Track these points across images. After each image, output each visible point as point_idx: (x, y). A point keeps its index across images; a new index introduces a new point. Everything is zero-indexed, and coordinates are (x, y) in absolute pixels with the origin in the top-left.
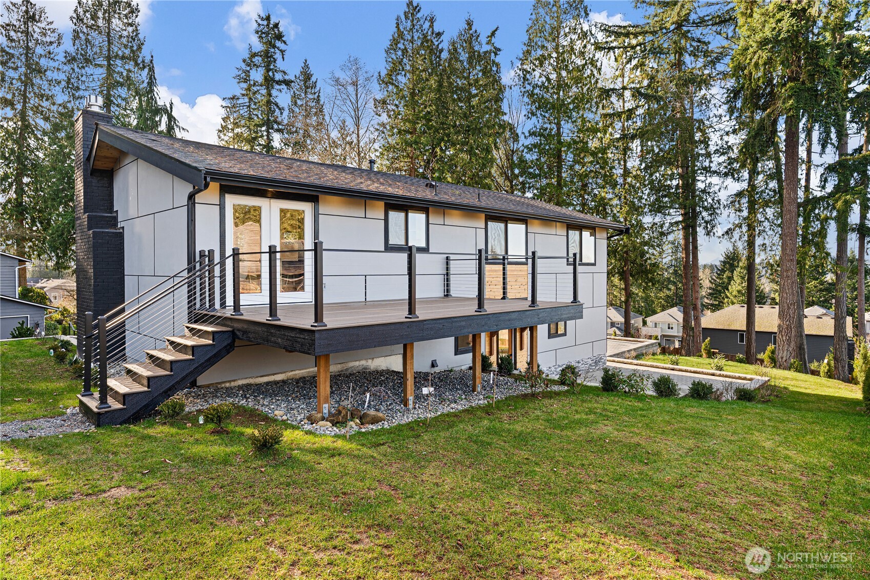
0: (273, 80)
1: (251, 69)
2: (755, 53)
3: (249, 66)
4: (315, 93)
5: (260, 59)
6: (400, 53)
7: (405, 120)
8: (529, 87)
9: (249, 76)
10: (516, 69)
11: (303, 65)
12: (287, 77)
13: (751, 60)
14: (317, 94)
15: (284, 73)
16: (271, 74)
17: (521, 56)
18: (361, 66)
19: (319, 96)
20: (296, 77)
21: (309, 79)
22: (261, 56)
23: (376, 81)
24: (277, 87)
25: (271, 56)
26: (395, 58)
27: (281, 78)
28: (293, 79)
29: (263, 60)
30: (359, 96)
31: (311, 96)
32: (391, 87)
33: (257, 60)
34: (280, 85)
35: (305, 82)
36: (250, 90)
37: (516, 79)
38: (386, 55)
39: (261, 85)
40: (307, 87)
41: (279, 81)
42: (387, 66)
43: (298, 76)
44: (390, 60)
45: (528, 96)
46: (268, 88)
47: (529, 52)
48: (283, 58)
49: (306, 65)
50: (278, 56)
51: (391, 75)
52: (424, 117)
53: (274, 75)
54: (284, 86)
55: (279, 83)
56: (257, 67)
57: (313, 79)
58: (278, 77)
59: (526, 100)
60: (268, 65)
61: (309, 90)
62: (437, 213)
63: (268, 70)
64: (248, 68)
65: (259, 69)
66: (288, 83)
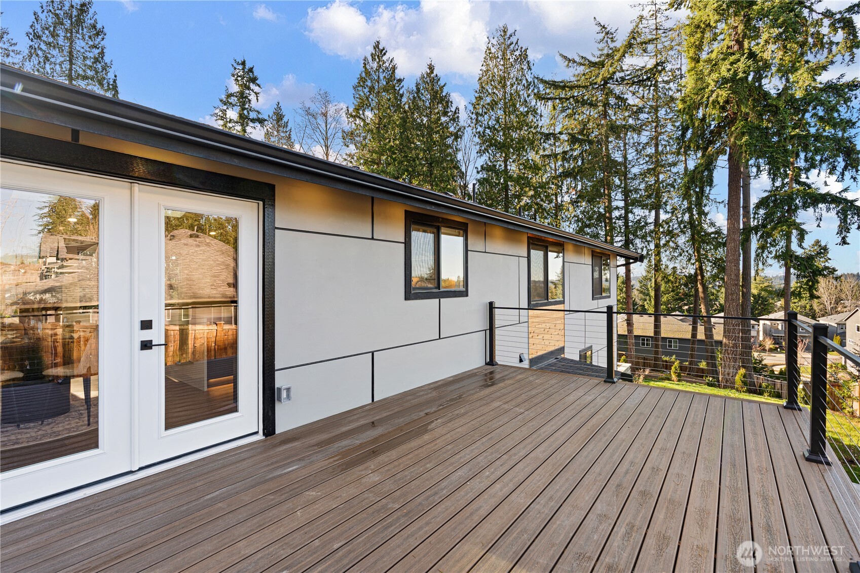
0: (247, 118)
1: (227, 108)
2: (712, 92)
3: (225, 105)
4: (286, 132)
5: (236, 99)
6: (366, 90)
7: (372, 152)
8: (480, 129)
9: (226, 115)
10: (469, 112)
11: (276, 106)
12: (260, 116)
13: (708, 98)
14: (288, 133)
15: (259, 112)
16: (245, 112)
17: (474, 101)
18: (331, 99)
19: (290, 135)
20: (269, 116)
21: (281, 119)
22: (236, 97)
23: (344, 115)
24: (251, 124)
25: (246, 97)
26: (362, 94)
27: (255, 117)
28: (267, 118)
29: (238, 100)
30: (328, 127)
31: (282, 134)
32: (358, 121)
33: (233, 100)
34: (254, 123)
35: (278, 122)
36: (226, 127)
37: (469, 122)
38: (353, 91)
39: (237, 122)
40: (279, 126)
41: (254, 119)
42: (355, 102)
43: (271, 116)
44: (358, 96)
45: (479, 137)
46: (242, 125)
47: (480, 98)
48: (257, 99)
49: (278, 107)
50: (252, 97)
51: (358, 110)
52: (389, 150)
53: (249, 113)
54: (257, 125)
55: (253, 121)
56: (233, 106)
57: (285, 119)
58: (253, 115)
59: (477, 140)
60: (244, 105)
61: (281, 129)
62: (477, 233)
63: (243, 109)
64: (225, 107)
65: (235, 108)
66: (261, 121)
